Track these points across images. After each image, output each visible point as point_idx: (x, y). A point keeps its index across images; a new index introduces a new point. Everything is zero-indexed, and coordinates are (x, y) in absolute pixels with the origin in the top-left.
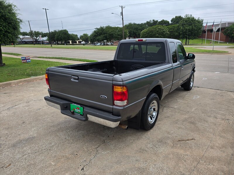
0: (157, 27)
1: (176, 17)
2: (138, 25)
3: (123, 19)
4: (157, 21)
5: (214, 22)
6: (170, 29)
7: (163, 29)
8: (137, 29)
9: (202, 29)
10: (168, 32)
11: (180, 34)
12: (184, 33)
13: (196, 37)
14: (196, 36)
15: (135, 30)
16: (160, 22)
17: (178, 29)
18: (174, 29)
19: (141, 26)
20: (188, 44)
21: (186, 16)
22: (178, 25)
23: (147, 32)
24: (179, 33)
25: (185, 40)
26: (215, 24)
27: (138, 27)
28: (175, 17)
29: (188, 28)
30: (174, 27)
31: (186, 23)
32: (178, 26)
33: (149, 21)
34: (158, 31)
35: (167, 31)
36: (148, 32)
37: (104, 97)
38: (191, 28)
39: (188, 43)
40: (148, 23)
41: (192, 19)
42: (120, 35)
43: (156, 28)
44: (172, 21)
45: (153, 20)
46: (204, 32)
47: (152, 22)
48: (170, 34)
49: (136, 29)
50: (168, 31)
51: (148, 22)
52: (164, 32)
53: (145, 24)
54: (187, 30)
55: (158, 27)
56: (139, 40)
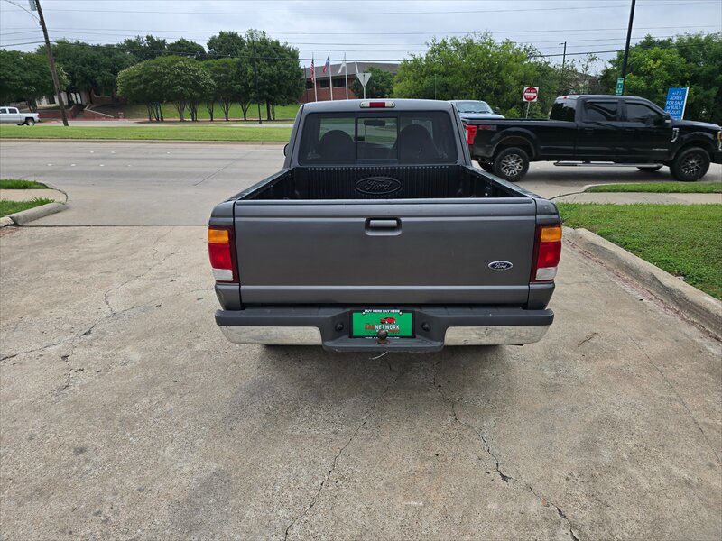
0: (174, 62)
1: (221, 33)
2: (97, 48)
3: (42, 23)
4: (164, 41)
5: (328, 60)
6: (216, 71)
7: (194, 71)
8: (97, 62)
9: (303, 77)
10: (212, 81)
11: (248, 90)
12: (260, 84)
13: (294, 99)
14: (292, 95)
15: (88, 66)
16: (172, 45)
17: (238, 72)
18: (226, 72)
19: (110, 56)
20: (274, 120)
21: (251, 34)
22: (236, 59)
23: (140, 76)
24: (246, 85)
25: (265, 105)
26: (331, 63)
27: (99, 56)
28: (218, 35)
29: (267, 70)
30: (226, 64)
31: (258, 56)
32: (239, 64)
33: (133, 38)
34: (179, 75)
35: (209, 75)
36: (144, 76)
37: (505, 264)
38: (277, 72)
39: (274, 115)
40: (131, 46)
41: (275, 46)
42: (33, 81)
43: (170, 65)
44: (210, 45)
45: (150, 38)
46: (309, 84)
47: (145, 43)
48: (219, 88)
49: (91, 63)
50: (212, 77)
51: (130, 41)
52: (199, 78)
53: (121, 48)
54: (265, 76)
55: (177, 61)
56: (371, 103)
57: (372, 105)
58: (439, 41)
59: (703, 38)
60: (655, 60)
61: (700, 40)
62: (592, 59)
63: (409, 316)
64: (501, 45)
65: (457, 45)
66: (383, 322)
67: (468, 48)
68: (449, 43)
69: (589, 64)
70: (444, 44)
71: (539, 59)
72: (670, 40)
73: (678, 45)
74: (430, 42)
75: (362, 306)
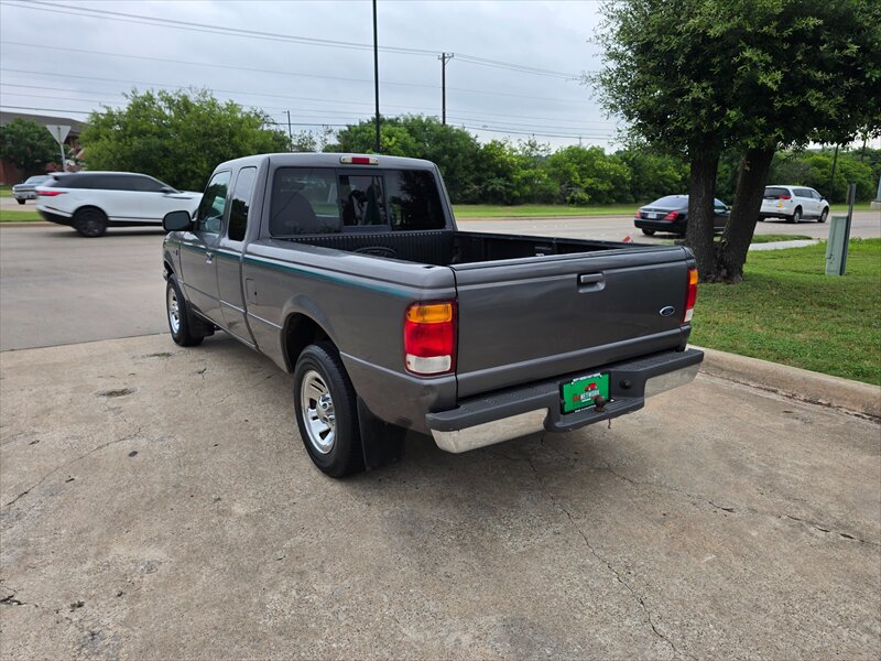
56: (354, 159)
57: (355, 161)
58: (142, 93)
59: (424, 119)
60: (390, 137)
61: (421, 121)
62: (330, 132)
63: (607, 376)
64: (225, 106)
65: (170, 101)
66: (587, 390)
67: (184, 106)
68: (156, 96)
69: (327, 137)
70: (150, 98)
71: (273, 127)
72: (398, 119)
73: (405, 124)
74: (129, 93)
75: (569, 376)
